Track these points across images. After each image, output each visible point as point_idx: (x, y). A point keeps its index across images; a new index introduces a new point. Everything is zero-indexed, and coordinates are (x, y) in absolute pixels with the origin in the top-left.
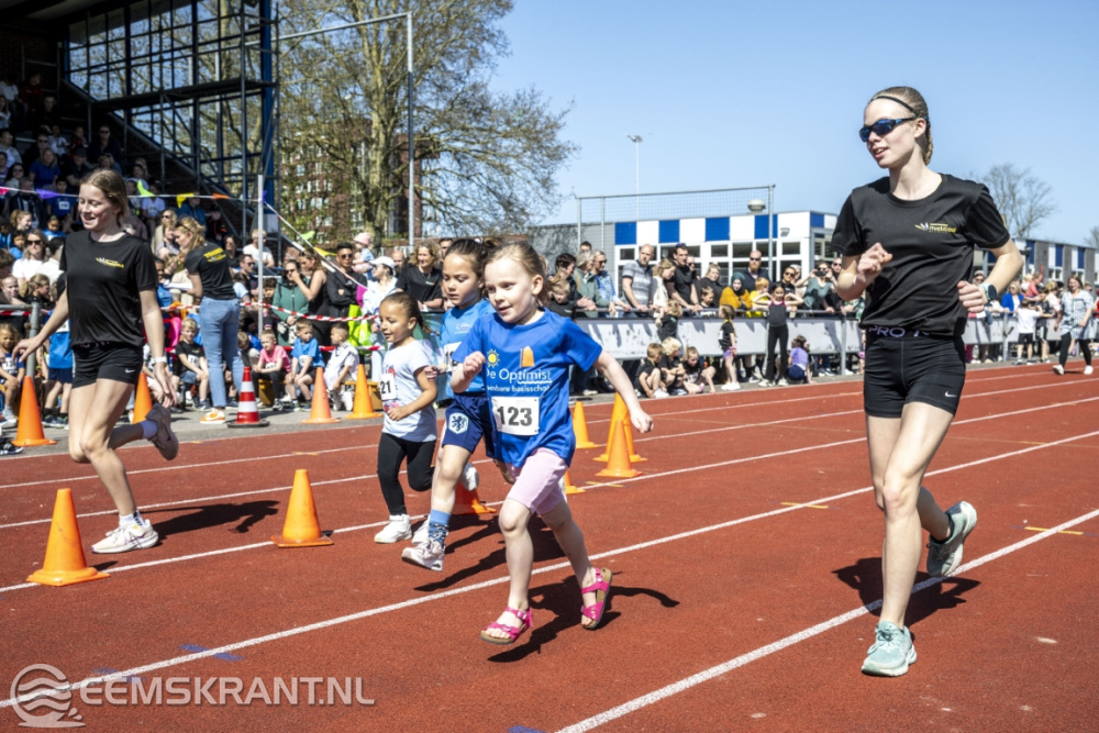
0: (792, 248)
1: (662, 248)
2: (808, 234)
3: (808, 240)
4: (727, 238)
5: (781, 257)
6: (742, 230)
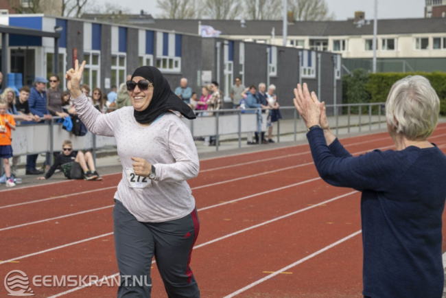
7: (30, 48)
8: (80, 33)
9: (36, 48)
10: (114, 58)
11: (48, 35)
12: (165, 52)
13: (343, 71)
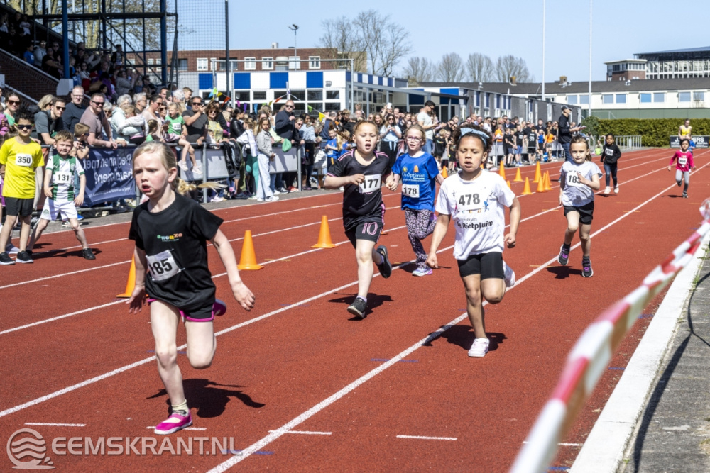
0: (332, 95)
1: (237, 93)
2: (345, 86)
3: (344, 90)
4: (285, 87)
5: (325, 101)
6: (297, 81)
7: (453, 105)
8: (472, 97)
9: (456, 106)
10: (485, 110)
11: (461, 98)
12: (505, 108)
13: (582, 118)
